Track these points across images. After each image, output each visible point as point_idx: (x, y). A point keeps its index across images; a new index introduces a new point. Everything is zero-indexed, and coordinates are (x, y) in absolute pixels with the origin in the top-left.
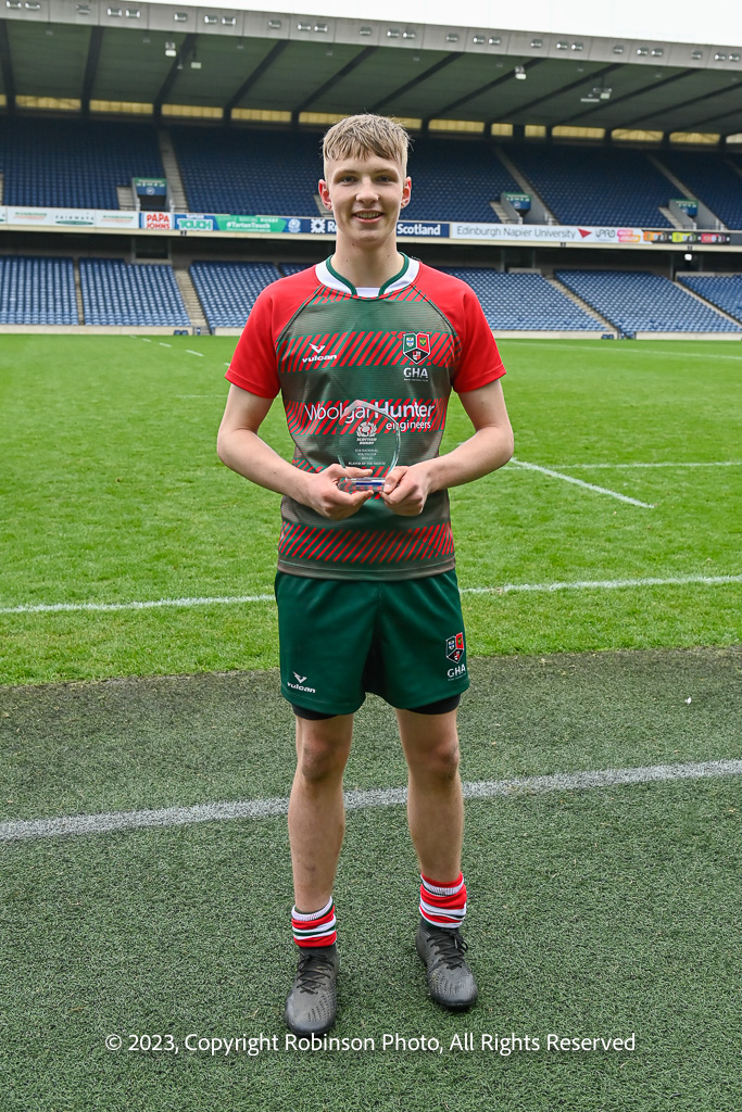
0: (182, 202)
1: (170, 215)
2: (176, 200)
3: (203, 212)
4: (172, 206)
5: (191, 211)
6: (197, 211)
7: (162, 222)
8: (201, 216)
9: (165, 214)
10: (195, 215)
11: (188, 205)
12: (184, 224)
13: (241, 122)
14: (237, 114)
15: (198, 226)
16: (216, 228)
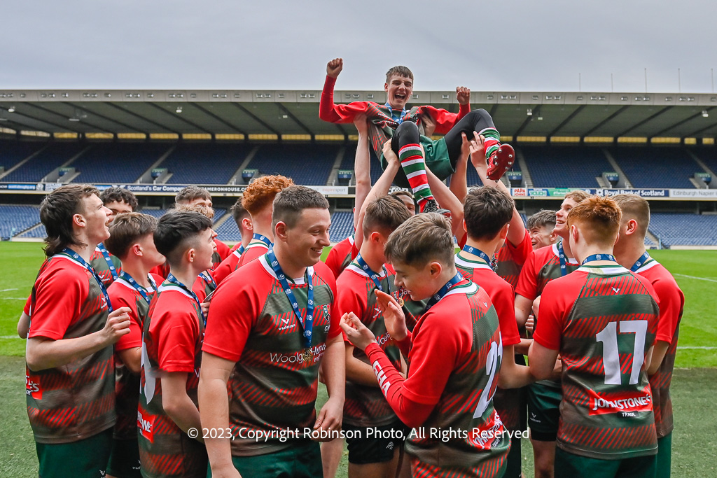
0: (531, 183)
1: (526, 189)
2: (527, 182)
3: (541, 187)
4: (526, 185)
5: (535, 187)
6: (538, 187)
7: (522, 192)
8: (541, 189)
9: (523, 189)
10: (538, 189)
11: (533, 184)
12: (533, 193)
13: (555, 143)
14: (553, 139)
15: (539, 194)
16: (548, 195)
